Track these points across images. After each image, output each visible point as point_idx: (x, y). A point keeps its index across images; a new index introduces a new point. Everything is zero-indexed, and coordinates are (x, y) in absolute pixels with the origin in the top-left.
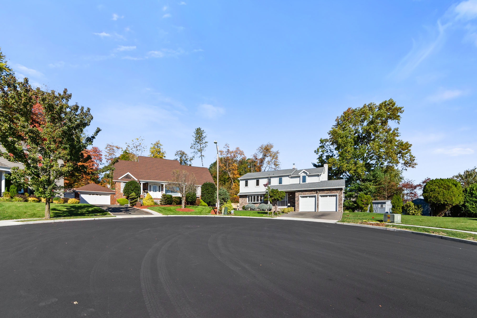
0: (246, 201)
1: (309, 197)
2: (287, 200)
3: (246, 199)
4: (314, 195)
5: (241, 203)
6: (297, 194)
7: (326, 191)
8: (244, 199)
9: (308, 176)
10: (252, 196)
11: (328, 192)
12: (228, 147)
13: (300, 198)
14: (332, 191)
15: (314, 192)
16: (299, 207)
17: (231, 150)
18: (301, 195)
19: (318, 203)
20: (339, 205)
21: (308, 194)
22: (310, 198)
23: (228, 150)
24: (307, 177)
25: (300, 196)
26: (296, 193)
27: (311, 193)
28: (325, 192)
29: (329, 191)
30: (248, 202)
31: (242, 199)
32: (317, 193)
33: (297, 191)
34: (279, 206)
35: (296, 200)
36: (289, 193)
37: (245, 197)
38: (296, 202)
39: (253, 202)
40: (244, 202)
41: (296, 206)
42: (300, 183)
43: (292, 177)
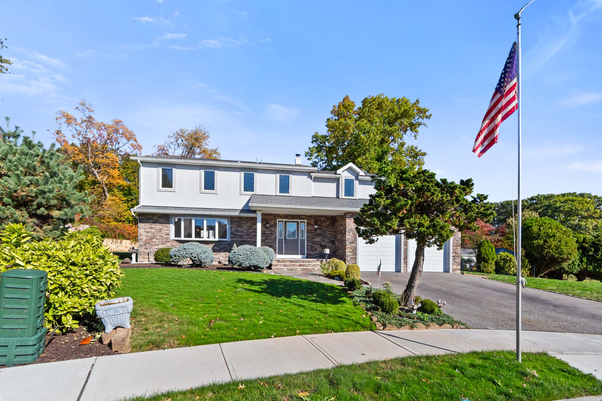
0: (168, 234)
2: (305, 238)
3: (165, 229)
5: (144, 238)
6: (350, 223)
8: (158, 226)
9: (358, 182)
10: (191, 220)
13: (360, 240)
16: (356, 258)
19: (406, 249)
22: (384, 236)
23: (90, 117)
26: (348, 220)
30: (172, 236)
31: (151, 228)
33: (351, 214)
34: (280, 253)
35: (347, 239)
36: (309, 219)
37: (164, 220)
38: (349, 244)
39: (193, 238)
40: (158, 237)
41: (349, 256)
42: (338, 197)
43: (316, 179)
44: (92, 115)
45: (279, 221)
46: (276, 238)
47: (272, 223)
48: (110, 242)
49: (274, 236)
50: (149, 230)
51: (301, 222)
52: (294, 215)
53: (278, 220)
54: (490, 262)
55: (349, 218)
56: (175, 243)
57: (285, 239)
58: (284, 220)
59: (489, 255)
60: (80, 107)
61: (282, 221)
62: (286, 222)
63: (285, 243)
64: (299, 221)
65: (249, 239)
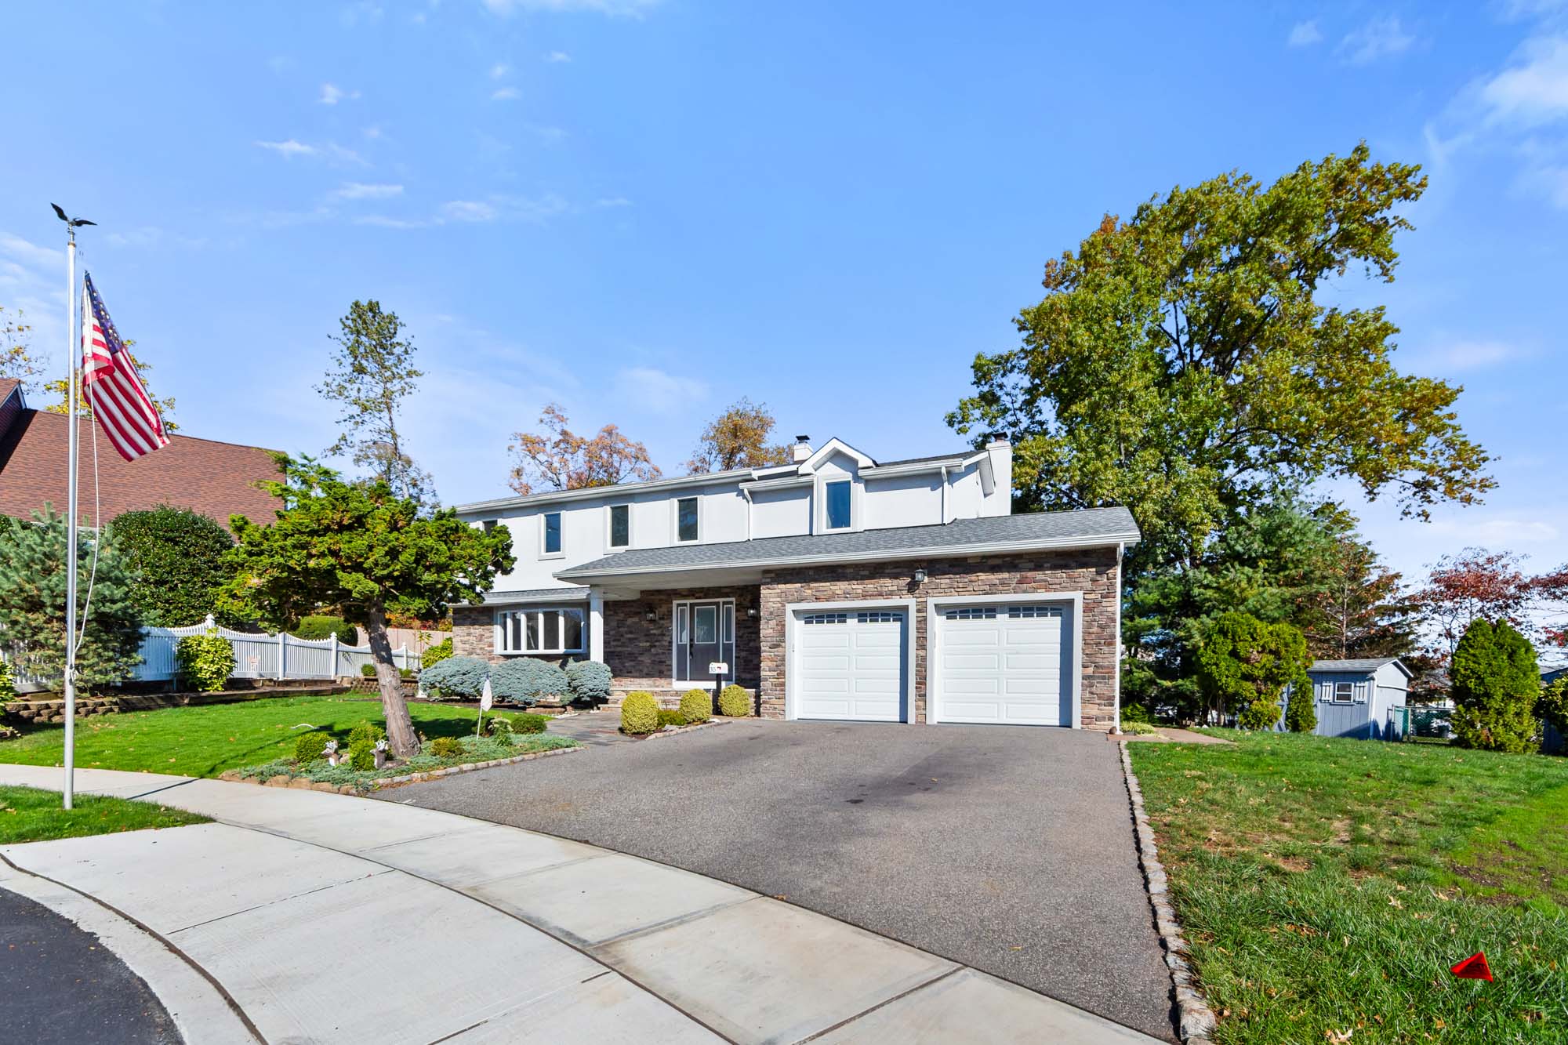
0: (491, 645)
1: (864, 615)
2: (733, 641)
3: (490, 634)
4: (895, 602)
6: (770, 596)
7: (983, 576)
8: (477, 630)
9: (862, 486)
10: (520, 614)
11: (1003, 583)
12: (562, 419)
13: (796, 629)
14: (1029, 574)
15: (896, 582)
16: (783, 684)
17: (576, 433)
18: (801, 600)
19: (924, 659)
21: (846, 596)
22: (869, 626)
23: (564, 433)
24: (858, 490)
25: (790, 607)
26: (764, 591)
27: (870, 586)
28: (973, 577)
29: (1006, 575)
30: (499, 649)
31: (468, 634)
32: (912, 587)
33: (773, 575)
34: (682, 677)
35: (762, 639)
36: (741, 596)
37: (484, 618)
38: (767, 649)
39: (524, 650)
40: (478, 651)
41: (766, 680)
42: (811, 535)
43: (756, 496)
44: (567, 428)
45: (679, 605)
46: (671, 643)
47: (664, 609)
49: (668, 639)
50: (466, 638)
51: (724, 603)
52: (709, 589)
53: (675, 602)
55: (768, 583)
56: (502, 661)
57: (691, 646)
58: (688, 602)
61: (685, 605)
62: (692, 606)
63: (691, 654)
64: (721, 600)
65: (619, 649)
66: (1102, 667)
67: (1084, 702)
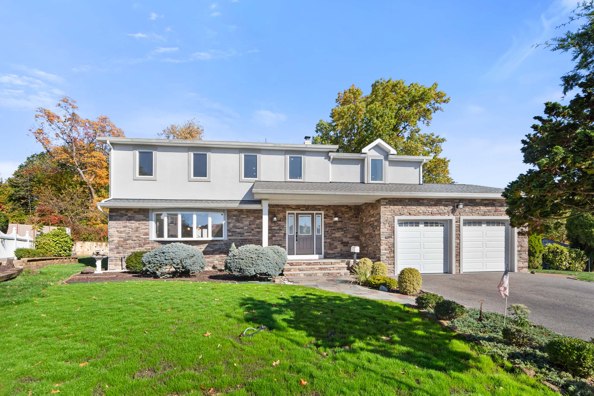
0: (147, 234)
1: (427, 223)
2: (322, 233)
3: (144, 227)
4: (446, 217)
5: (116, 239)
6: (385, 212)
7: (482, 208)
8: (134, 224)
10: (177, 215)
11: (489, 211)
14: (499, 208)
15: (446, 208)
16: (393, 257)
18: (401, 214)
19: (459, 244)
20: (519, 251)
21: (424, 214)
22: (429, 228)
24: (386, 164)
25: (397, 218)
26: (382, 209)
27: (435, 209)
28: (478, 208)
29: (490, 208)
30: (153, 236)
31: (124, 227)
32: (453, 211)
33: (387, 201)
34: (291, 253)
35: (382, 233)
36: (327, 210)
37: (141, 217)
38: (384, 239)
39: (180, 238)
40: (134, 238)
41: (384, 255)
42: (363, 183)
43: (335, 161)
44: (76, 112)
45: (289, 214)
46: (285, 234)
47: (281, 215)
48: (94, 246)
49: (283, 232)
50: (122, 229)
51: (316, 214)
52: (308, 206)
53: (287, 212)
54: (537, 255)
55: (385, 205)
56: (156, 245)
57: (297, 236)
58: (295, 212)
59: (536, 248)
60: (63, 104)
61: (293, 214)
62: (297, 214)
63: (297, 240)
64: (315, 212)
65: (251, 237)
66: (524, 247)
67: (518, 261)
